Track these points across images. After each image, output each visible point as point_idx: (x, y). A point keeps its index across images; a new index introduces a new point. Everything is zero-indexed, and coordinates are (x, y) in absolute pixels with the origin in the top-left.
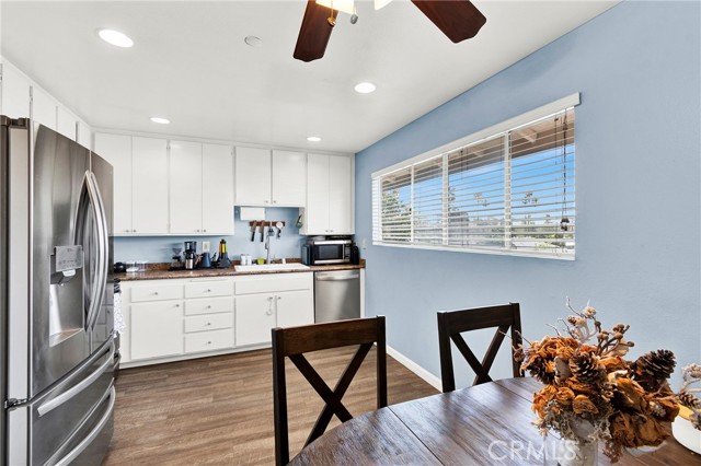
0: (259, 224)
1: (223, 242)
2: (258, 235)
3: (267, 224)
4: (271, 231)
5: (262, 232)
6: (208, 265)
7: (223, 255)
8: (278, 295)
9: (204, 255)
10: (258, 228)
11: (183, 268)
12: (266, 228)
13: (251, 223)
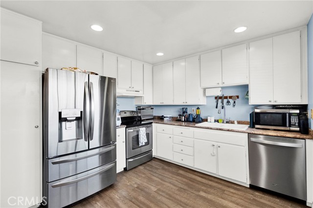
0: (220, 98)
1: (198, 108)
2: (220, 104)
3: (226, 98)
4: (228, 102)
5: (222, 102)
6: (191, 120)
7: (198, 116)
8: (219, 144)
9: (189, 115)
10: (220, 101)
11: (180, 120)
12: (225, 101)
13: (216, 98)
